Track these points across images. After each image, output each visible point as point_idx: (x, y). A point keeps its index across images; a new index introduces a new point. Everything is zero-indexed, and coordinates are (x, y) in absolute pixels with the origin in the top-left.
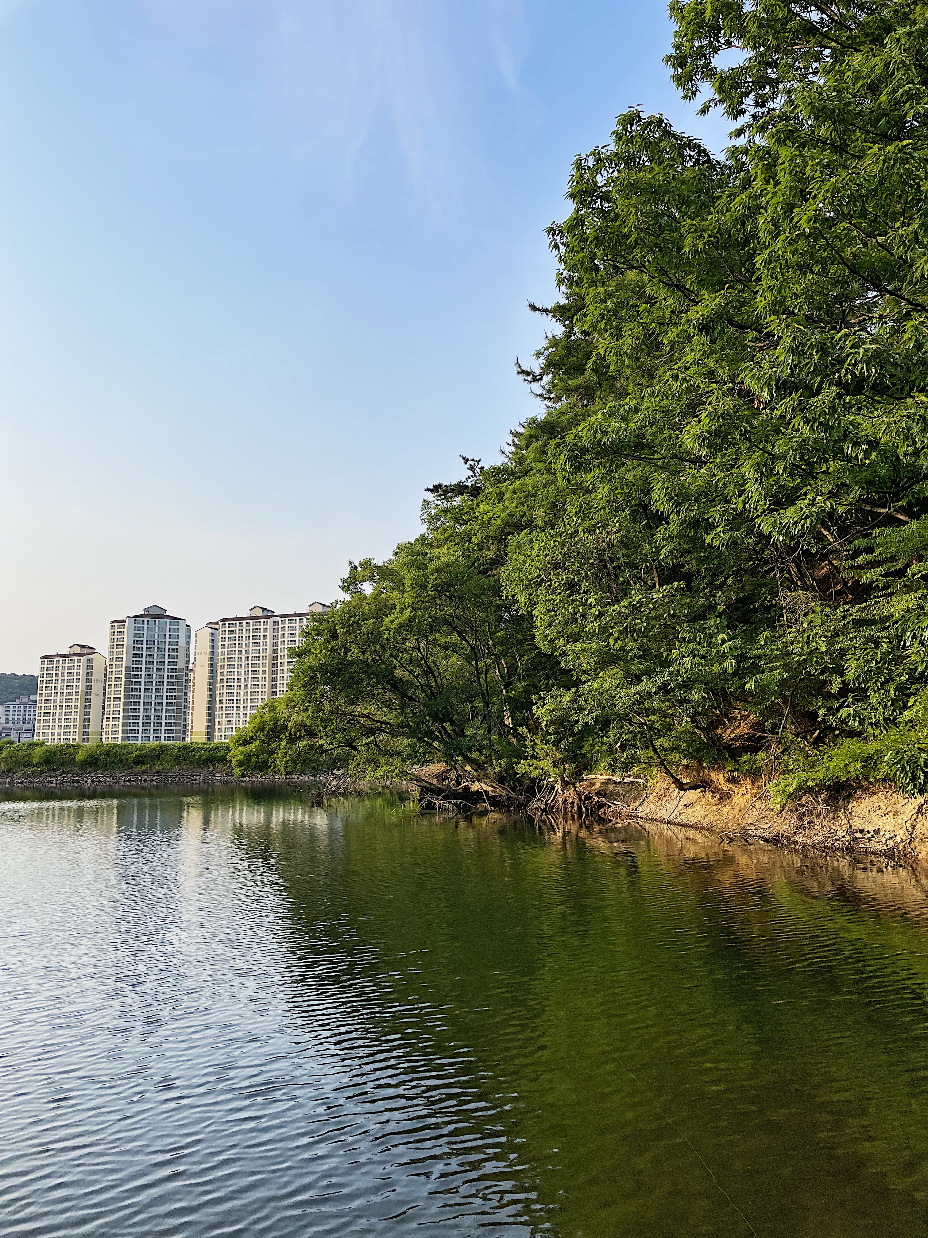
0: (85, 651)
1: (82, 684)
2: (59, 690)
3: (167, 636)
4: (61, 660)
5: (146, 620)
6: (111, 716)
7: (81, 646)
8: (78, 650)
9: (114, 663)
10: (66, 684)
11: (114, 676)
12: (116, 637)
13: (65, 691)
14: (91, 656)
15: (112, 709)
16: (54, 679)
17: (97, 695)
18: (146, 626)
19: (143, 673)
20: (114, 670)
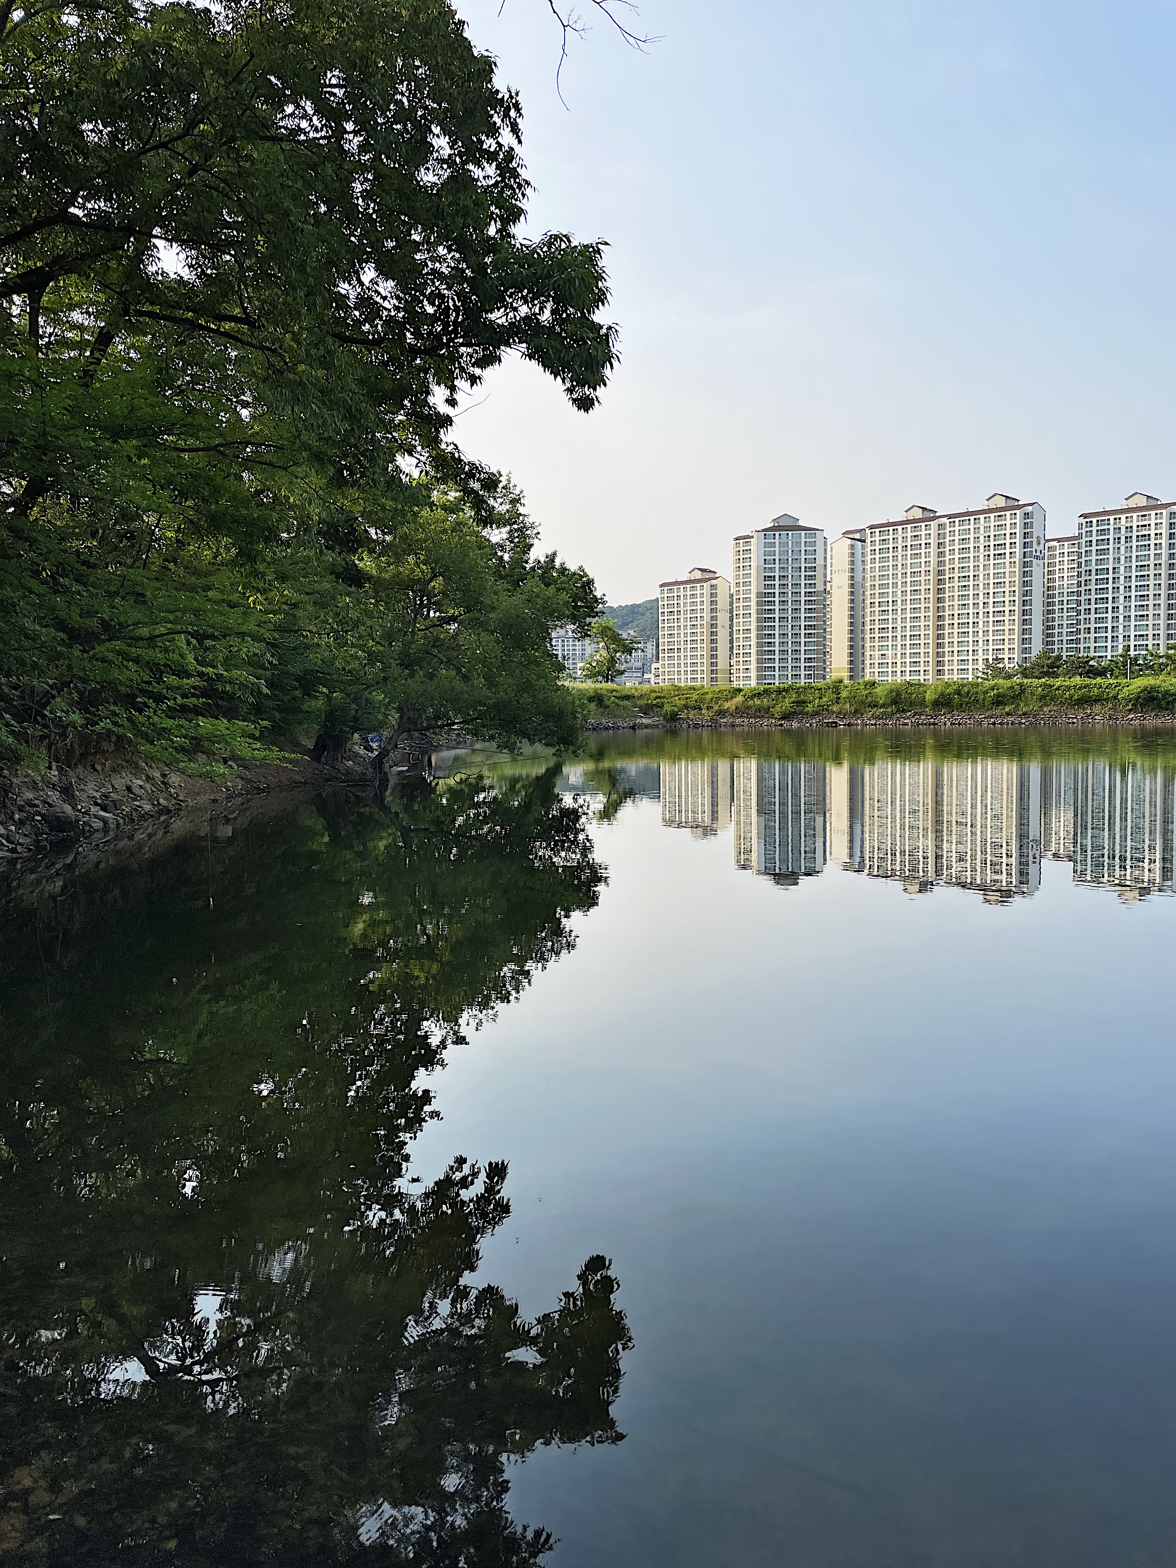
0: (707, 576)
1: (706, 615)
2: (682, 623)
3: (803, 552)
4: (682, 587)
5: (777, 533)
6: (741, 652)
7: (703, 570)
8: (698, 575)
9: (741, 588)
10: (689, 616)
11: (741, 604)
12: (741, 557)
13: (689, 624)
14: (714, 582)
15: (741, 644)
16: (675, 610)
17: (723, 627)
18: (777, 541)
19: (777, 599)
20: (741, 596)
